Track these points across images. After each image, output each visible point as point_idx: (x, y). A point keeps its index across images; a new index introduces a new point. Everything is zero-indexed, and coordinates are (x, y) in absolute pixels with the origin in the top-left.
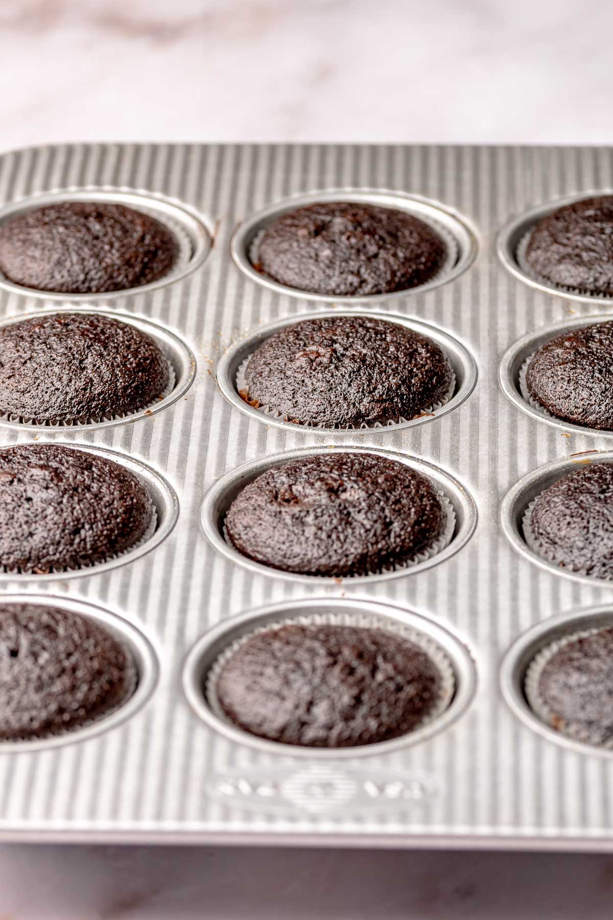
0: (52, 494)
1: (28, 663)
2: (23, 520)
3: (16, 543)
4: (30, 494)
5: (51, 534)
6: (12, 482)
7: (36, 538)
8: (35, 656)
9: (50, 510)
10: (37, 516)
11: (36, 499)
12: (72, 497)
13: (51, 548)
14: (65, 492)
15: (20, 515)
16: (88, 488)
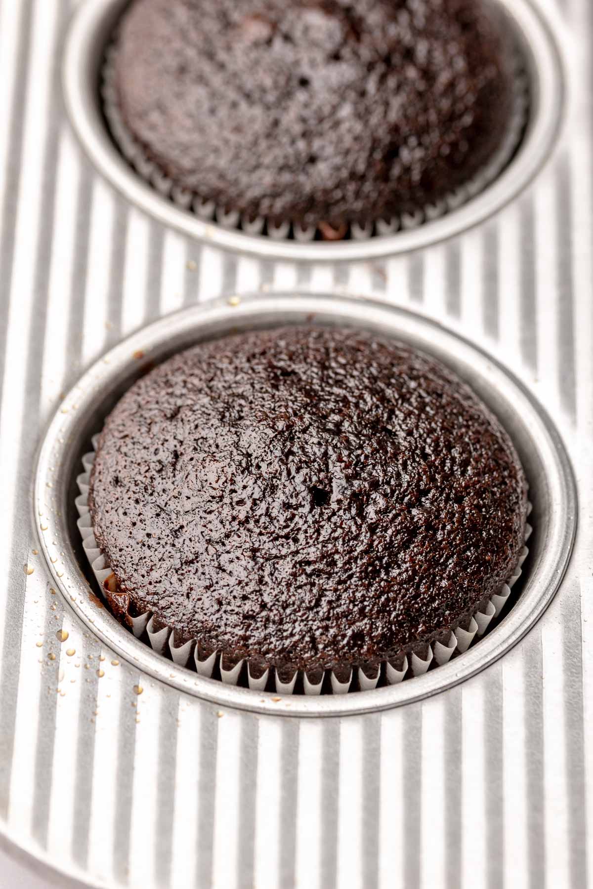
0: (346, 72)
1: (347, 519)
2: (297, 128)
3: (286, 177)
4: (305, 70)
5: (351, 158)
6: (269, 42)
7: (322, 169)
8: (359, 500)
9: (346, 111)
10: (321, 120)
11: (317, 84)
12: (383, 79)
13: (351, 188)
14: (370, 67)
15: (290, 118)
16: (409, 54)
